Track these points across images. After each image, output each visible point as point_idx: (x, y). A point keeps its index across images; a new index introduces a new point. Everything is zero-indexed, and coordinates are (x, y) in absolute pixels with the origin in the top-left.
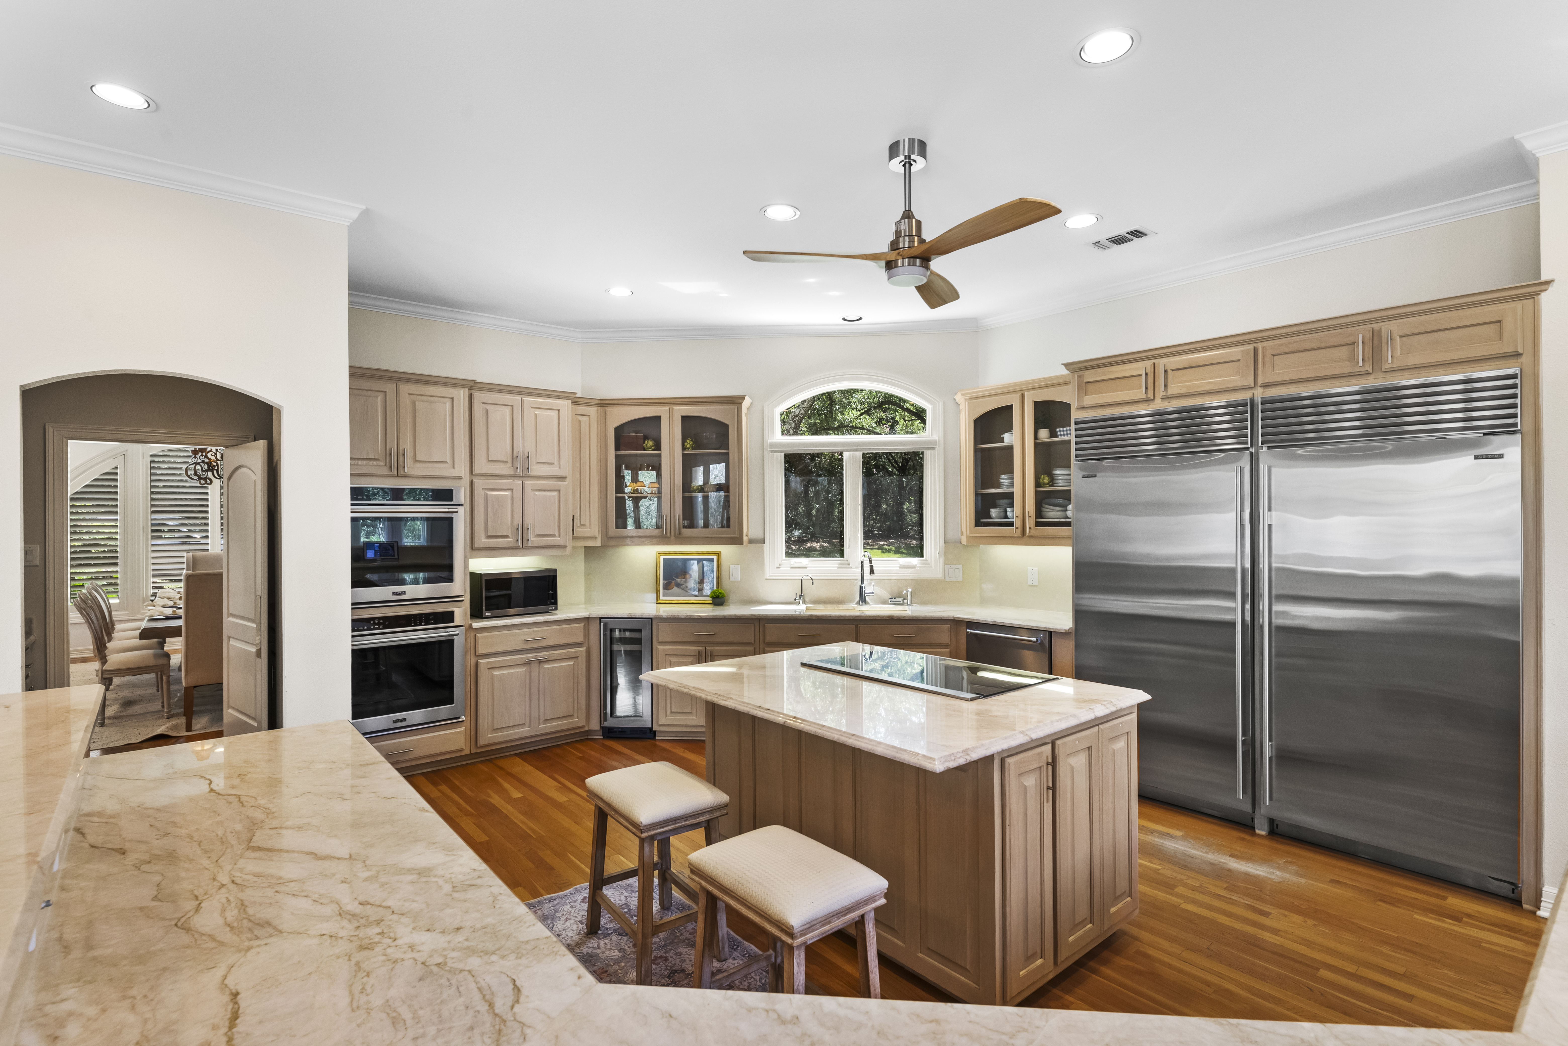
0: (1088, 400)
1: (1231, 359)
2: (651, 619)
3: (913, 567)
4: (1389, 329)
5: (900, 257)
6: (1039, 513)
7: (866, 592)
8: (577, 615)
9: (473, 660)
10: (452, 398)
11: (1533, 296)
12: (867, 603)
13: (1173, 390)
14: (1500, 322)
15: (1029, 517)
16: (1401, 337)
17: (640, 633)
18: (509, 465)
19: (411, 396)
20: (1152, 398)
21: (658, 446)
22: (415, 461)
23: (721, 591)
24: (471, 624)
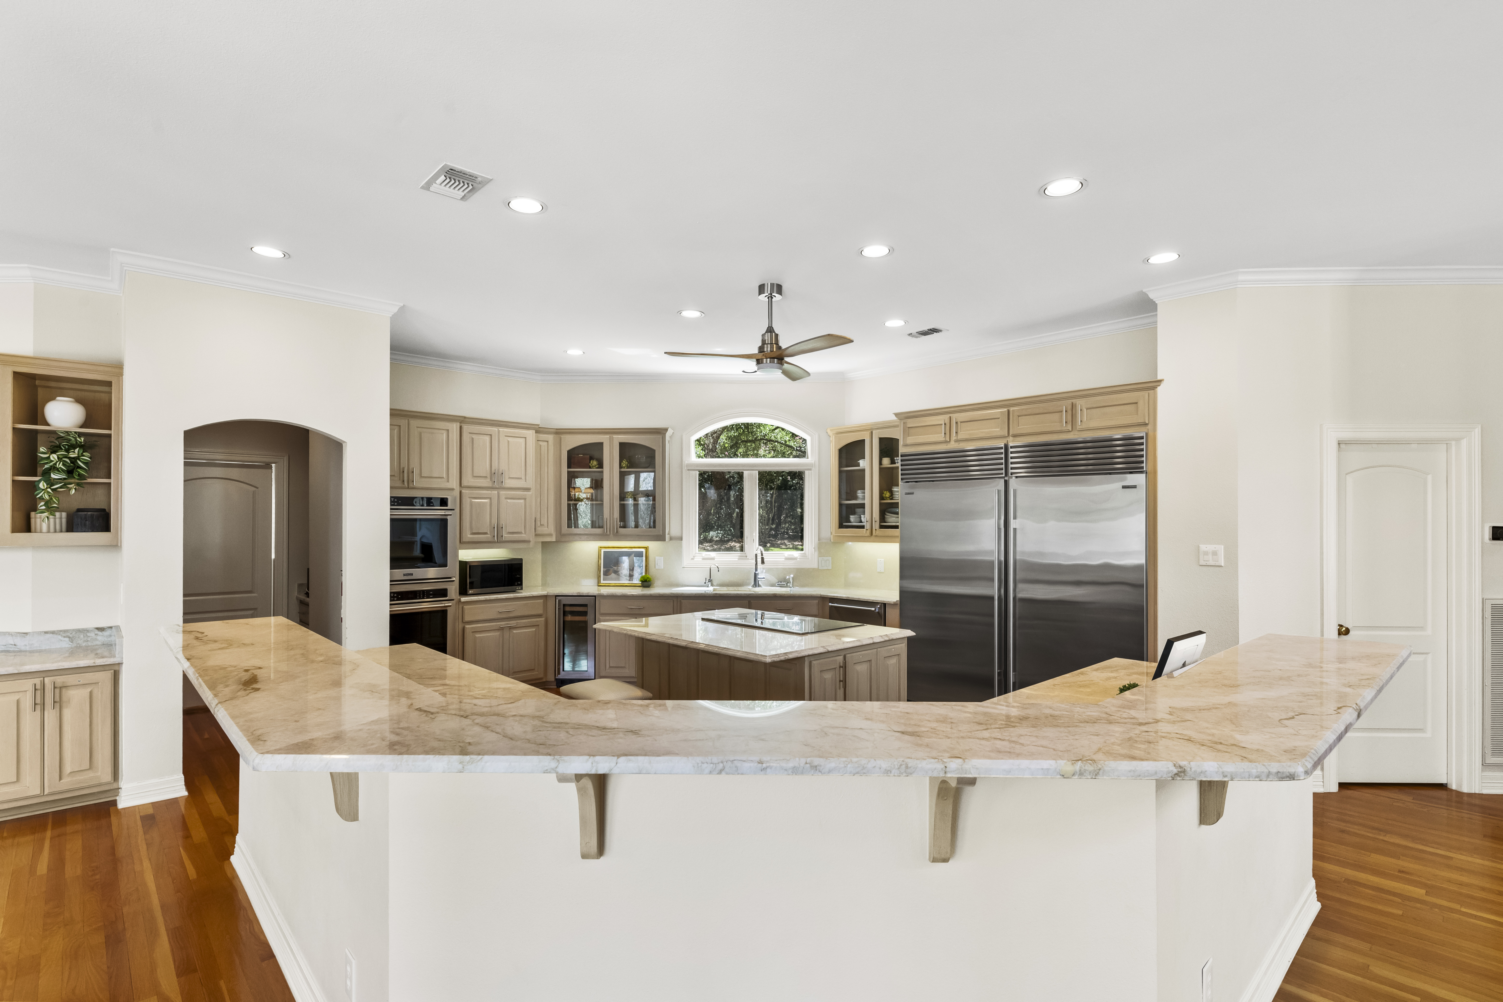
0: (910, 440)
1: (995, 417)
2: (595, 596)
3: (795, 559)
4: (1080, 403)
5: (764, 357)
6: (882, 518)
7: (759, 577)
8: (538, 593)
9: (461, 626)
10: (448, 430)
11: (1154, 388)
12: (759, 586)
13: (961, 436)
14: (1137, 403)
15: (875, 521)
16: (1087, 409)
17: (586, 608)
18: (489, 480)
19: (418, 428)
20: (949, 440)
21: (601, 465)
22: (421, 477)
23: (648, 576)
24: (460, 599)
